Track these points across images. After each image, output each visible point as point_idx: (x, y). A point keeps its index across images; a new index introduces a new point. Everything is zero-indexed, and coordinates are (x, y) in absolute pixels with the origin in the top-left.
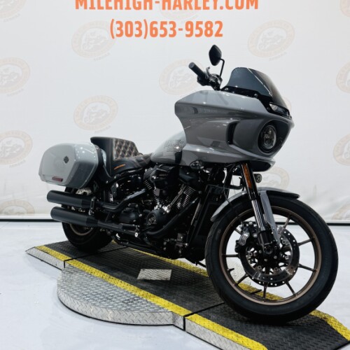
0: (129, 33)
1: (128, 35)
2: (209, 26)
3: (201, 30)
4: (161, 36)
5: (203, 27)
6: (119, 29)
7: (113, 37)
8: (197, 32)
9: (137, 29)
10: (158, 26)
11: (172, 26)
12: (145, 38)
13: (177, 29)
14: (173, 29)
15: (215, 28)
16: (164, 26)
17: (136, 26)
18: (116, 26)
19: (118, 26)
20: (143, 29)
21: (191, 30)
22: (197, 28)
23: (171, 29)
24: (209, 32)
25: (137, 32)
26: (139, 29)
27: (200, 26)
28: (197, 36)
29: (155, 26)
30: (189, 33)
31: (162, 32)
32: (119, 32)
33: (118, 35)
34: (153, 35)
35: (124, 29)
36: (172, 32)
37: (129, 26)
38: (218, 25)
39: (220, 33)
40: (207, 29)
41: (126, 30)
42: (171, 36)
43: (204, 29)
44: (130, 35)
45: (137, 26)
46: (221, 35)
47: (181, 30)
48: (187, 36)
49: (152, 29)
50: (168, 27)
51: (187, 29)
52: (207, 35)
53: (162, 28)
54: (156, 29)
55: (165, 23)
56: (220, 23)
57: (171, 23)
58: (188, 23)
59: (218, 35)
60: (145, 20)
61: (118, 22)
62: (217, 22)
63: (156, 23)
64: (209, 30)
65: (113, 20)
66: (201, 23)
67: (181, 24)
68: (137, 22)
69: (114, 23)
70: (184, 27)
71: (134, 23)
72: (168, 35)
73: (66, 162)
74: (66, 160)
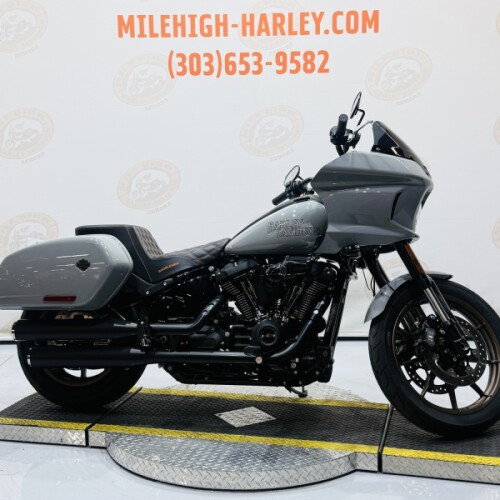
0: (195, 69)
1: (194, 73)
2: (309, 57)
3: (298, 63)
4: (242, 73)
5: (300, 59)
6: (182, 64)
7: (172, 76)
8: (293, 67)
9: (207, 64)
10: (236, 59)
11: (256, 58)
12: (218, 76)
13: (263, 63)
14: (257, 63)
15: (318, 60)
16: (246, 59)
17: (205, 60)
18: (176, 60)
19: (180, 60)
20: (215, 63)
21: (284, 64)
22: (293, 61)
23: (255, 63)
24: (309, 67)
25: (207, 69)
26: (208, 64)
27: (296, 58)
28: (292, 72)
29: (231, 59)
30: (280, 68)
31: (242, 68)
32: (180, 69)
33: (179, 74)
34: (229, 72)
35: (187, 64)
36: (256, 68)
37: (195, 59)
38: (322, 57)
39: (326, 67)
40: (307, 62)
41: (191, 65)
42: (255, 73)
43: (302, 62)
44: (197, 73)
45: (207, 59)
46: (327, 71)
47: (269, 64)
48: (279, 72)
49: (228, 63)
50: (251, 60)
51: (278, 63)
52: (307, 71)
53: (242, 62)
54: (233, 64)
55: (247, 55)
56: (325, 54)
57: (255, 54)
58: (279, 55)
59: (322, 70)
60: (217, 52)
61: (179, 55)
62: (320, 53)
63: (233, 55)
64: (309, 63)
65: (172, 53)
66: (298, 53)
67: (269, 56)
68: (206, 55)
69: (174, 56)
70: (273, 60)
71: (202, 55)
72: (251, 72)
73: (84, 269)
74: (83, 265)
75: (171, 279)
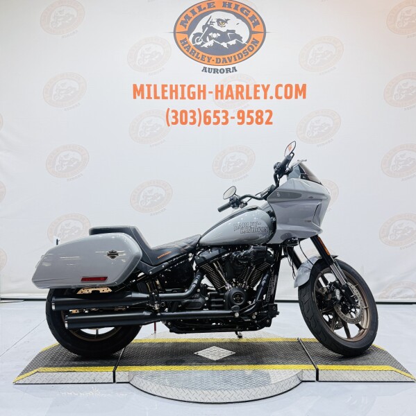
0: (184, 121)
1: (182, 123)
2: (259, 114)
3: (252, 118)
4: (215, 124)
5: (254, 115)
6: (175, 117)
7: (169, 125)
8: (249, 120)
9: (191, 117)
10: (211, 115)
11: (224, 114)
12: (199, 125)
13: (229, 117)
14: (225, 117)
15: (266, 116)
16: (217, 114)
17: (190, 115)
18: (171, 114)
19: (174, 114)
20: (197, 117)
21: (243, 118)
22: (249, 116)
23: (224, 117)
24: (259, 120)
25: (192, 121)
26: (193, 117)
27: (251, 114)
28: (248, 123)
29: (208, 114)
30: (240, 121)
31: (215, 120)
32: (174, 120)
33: (173, 123)
34: (206, 123)
35: (179, 117)
36: (224, 121)
37: (184, 114)
38: (268, 114)
39: (271, 121)
41: (181, 118)
42: (223, 124)
43: (255, 117)
44: (185, 123)
45: (192, 114)
46: (271, 123)
47: (233, 118)
48: (239, 123)
49: (205, 117)
50: (221, 115)
51: (239, 117)
52: (258, 123)
53: (215, 116)
54: (209, 118)
55: (218, 112)
56: (270, 112)
57: (223, 111)
58: (240, 112)
59: (268, 123)
60: (199, 109)
61: (173, 111)
62: (267, 111)
63: (209, 111)
64: (259, 118)
65: (169, 109)
66: (252, 112)
67: (233, 113)
68: (191, 111)
69: (170, 111)
70: (236, 116)
71: (188, 112)
72: (221, 123)
73: (113, 257)
74: (113, 255)
75: (167, 263)
